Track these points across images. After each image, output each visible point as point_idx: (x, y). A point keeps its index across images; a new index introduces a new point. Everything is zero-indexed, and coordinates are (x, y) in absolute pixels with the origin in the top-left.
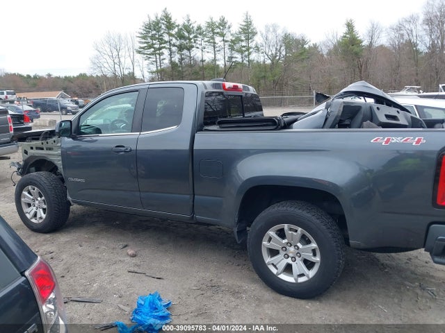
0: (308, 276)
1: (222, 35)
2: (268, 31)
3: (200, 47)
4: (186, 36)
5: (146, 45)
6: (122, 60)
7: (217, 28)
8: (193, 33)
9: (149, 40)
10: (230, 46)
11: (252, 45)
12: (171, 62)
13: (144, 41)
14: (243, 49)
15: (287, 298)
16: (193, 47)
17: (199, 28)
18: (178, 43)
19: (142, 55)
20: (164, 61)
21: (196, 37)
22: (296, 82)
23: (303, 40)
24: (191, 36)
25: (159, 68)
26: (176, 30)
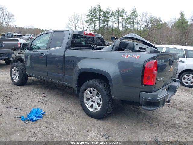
0: (98, 110)
1: (122, 16)
2: (143, 15)
3: (112, 21)
4: (106, 16)
5: (89, 19)
6: (79, 25)
7: (120, 13)
8: (110, 15)
9: (91, 17)
10: (125, 21)
11: (135, 21)
12: (99, 27)
13: (89, 17)
14: (131, 23)
15: (91, 118)
16: (109, 21)
17: (113, 13)
18: (103, 19)
19: (87, 23)
20: (96, 26)
21: (111, 16)
22: (154, 39)
23: (160, 20)
24: (109, 16)
25: (94, 29)
26: (103, 13)
